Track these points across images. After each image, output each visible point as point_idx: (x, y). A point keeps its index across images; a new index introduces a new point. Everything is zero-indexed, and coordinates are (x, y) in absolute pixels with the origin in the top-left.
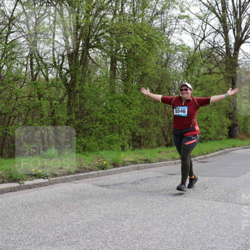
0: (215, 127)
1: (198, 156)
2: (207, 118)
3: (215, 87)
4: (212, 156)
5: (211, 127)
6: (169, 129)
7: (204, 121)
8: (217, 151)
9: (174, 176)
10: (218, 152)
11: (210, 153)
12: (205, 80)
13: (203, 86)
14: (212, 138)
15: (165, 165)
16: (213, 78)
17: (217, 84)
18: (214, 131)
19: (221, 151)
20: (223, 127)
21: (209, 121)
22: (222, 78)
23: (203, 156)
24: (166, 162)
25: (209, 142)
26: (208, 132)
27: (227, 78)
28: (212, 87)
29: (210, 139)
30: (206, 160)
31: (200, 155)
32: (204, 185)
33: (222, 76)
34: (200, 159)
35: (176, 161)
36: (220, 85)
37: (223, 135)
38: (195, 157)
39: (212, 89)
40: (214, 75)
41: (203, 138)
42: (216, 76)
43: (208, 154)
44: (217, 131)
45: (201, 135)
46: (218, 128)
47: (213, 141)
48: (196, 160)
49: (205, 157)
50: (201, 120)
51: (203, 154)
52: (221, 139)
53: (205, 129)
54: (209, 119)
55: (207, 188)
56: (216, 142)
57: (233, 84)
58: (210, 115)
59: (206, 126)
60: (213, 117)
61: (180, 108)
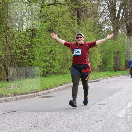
0: (60, 61)
1: (41, 91)
2: (51, 51)
3: (59, 19)
4: (55, 91)
5: (55, 61)
6: (11, 63)
7: (48, 54)
8: (61, 85)
9: (15, 113)
10: (62, 87)
11: (54, 87)
12: (50, 11)
13: (47, 17)
14: (57, 72)
15: (6, 101)
16: (58, 9)
17: (62, 15)
18: (58, 65)
19: (65, 86)
20: (68, 60)
21: (53, 54)
22: (67, 9)
23: (46, 91)
24: (6, 98)
25: (53, 76)
26: (52, 66)
27: (72, 10)
28: (57, 19)
29: (54, 73)
30: (49, 95)
31: (43, 90)
32: (46, 122)
33: (67, 8)
34: (44, 94)
35: (18, 97)
36: (65, 16)
37: (67, 69)
38: (38, 92)
39: (57, 21)
40: (59, 6)
41: (47, 72)
42: (61, 8)
43: (51, 88)
44: (62, 65)
45: (45, 69)
46: (63, 61)
47: (57, 75)
48: (39, 95)
49: (48, 92)
50: (45, 53)
51: (47, 89)
52: (66, 73)
53: (50, 63)
54: (53, 52)
55: (49, 124)
56: (60, 76)
57: (78, 16)
58: (54, 48)
59: (50, 60)
60: (58, 50)
61: (76, 50)
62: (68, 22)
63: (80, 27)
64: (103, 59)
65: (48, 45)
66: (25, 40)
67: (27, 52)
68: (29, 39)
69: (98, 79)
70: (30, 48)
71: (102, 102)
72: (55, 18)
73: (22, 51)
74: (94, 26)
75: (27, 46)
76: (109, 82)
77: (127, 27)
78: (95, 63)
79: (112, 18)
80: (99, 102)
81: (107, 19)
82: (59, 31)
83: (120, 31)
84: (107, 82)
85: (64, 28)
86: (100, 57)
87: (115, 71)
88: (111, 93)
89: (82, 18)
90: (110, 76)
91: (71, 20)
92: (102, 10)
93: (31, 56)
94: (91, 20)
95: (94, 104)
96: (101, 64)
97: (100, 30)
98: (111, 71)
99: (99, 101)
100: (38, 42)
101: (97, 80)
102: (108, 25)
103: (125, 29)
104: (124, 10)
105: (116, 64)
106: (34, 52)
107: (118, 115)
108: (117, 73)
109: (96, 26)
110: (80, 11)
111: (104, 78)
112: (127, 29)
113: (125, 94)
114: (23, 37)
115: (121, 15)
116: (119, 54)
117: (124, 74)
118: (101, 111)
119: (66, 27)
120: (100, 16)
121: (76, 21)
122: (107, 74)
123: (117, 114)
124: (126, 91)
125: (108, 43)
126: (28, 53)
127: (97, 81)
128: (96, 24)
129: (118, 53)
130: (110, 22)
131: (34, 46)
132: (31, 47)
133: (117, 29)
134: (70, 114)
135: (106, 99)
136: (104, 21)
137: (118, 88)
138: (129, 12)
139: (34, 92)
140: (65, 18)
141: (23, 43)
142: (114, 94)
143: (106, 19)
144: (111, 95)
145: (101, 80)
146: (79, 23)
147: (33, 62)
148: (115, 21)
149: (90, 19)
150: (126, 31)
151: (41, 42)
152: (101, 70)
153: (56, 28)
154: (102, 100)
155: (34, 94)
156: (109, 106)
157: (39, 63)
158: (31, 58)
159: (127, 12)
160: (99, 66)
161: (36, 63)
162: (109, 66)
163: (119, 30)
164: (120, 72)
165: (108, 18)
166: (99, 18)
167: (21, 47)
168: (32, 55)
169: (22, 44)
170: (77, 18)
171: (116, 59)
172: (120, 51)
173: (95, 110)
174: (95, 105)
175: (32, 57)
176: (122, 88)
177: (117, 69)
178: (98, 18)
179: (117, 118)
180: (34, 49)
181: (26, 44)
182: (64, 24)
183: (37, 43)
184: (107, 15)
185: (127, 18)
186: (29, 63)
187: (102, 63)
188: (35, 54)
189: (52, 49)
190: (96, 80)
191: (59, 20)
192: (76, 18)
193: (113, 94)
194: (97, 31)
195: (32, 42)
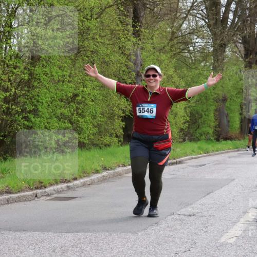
0: (94, 117)
1: (51, 185)
2: (76, 95)
3: (93, 24)
4: (84, 185)
5: (84, 117)
7: (69, 103)
8: (97, 172)
10: (99, 175)
11: (81, 177)
14: (87, 142)
17: (99, 15)
18: (91, 126)
19: (105, 173)
20: (112, 116)
21: (78, 103)
22: (111, 2)
23: (64, 185)
27: (123, 4)
28: (87, 24)
30: (70, 194)
31: (57, 183)
34: (58, 192)
36: (105, 18)
37: (111, 135)
38: (45, 187)
43: (75, 179)
44: (99, 126)
46: (100, 119)
47: (89, 149)
48: (48, 195)
49: (69, 188)
50: (62, 100)
51: (64, 180)
52: (107, 145)
53: (72, 123)
54: (80, 98)
56: (95, 153)
57: (136, 18)
58: (81, 89)
59: (73, 115)
60: (89, 94)
61: (146, 106)
62: (112, 31)
63: (140, 43)
64: (191, 113)
65: (69, 82)
66: (15, 71)
67: (20, 96)
68: (25, 68)
69: (180, 157)
70: (26, 89)
71: (189, 210)
72: (82, 21)
73: (8, 94)
74: (171, 40)
75: (21, 84)
76: (204, 165)
77: (245, 42)
78: (173, 121)
79: (212, 22)
80: (182, 210)
81: (200, 24)
82: (92, 51)
83: (228, 52)
84: (200, 166)
85: (103, 44)
86: (185, 108)
87: (218, 140)
88: (209, 189)
89: (144, 22)
90: (207, 153)
91: (120, 27)
92: (189, 4)
93: (30, 107)
94: (165, 27)
95: (170, 215)
96: (187, 125)
97: (184, 50)
98: (208, 140)
99: (181, 208)
100: (46, 74)
101: (178, 160)
102: (203, 38)
103: (241, 47)
104: (237, 4)
105: (219, 125)
106: (37, 98)
107: (223, 240)
108: (223, 144)
109: (175, 41)
110: (140, 6)
111: (193, 156)
112: (245, 48)
113: (240, 193)
114: (11, 63)
115: (231, 16)
116: (227, 104)
117: (237, 148)
118: (185, 230)
119: (107, 42)
120: (185, 18)
121: (130, 28)
122: (199, 148)
123: (222, 236)
124: (242, 186)
125: (201, 78)
126: (22, 99)
127: (177, 163)
128: (176, 35)
129: (224, 100)
130: (207, 32)
131: (36, 84)
132: (29, 87)
133: (223, 46)
134: (116, 236)
135: (198, 202)
136: (193, 29)
137: (225, 178)
138: (250, 9)
139: (37, 188)
140: (106, 22)
141: (11, 78)
142: (216, 192)
143: (197, 25)
144: (208, 194)
145: (186, 160)
146: (136, 34)
147: (33, 120)
148: (218, 28)
149: (161, 24)
150: (243, 53)
151: (52, 76)
152: (187, 138)
153: (86, 43)
154: (188, 205)
155: (35, 191)
156: (204, 219)
157: (48, 123)
158: (30, 112)
159: (243, 10)
160: (182, 130)
161: (41, 122)
162: (204, 129)
163: (227, 49)
164: (229, 142)
165: (203, 22)
166: (183, 23)
167: (6, 87)
168: (32, 103)
169: (10, 80)
170: (134, 21)
171: (219, 113)
172: (228, 95)
173: (173, 228)
174: (172, 216)
175: (32, 108)
176: (234, 179)
177: (221, 135)
178: (181, 22)
179: (221, 245)
180: (37, 90)
181: (18, 80)
182: (103, 34)
183: (43, 77)
184: (199, 16)
185: (244, 21)
186: (26, 123)
187: (188, 122)
188: (38, 101)
189: (77, 91)
190: (175, 161)
191: (92, 26)
192: (131, 21)
193: (212, 192)
194: (178, 51)
195: (31, 74)
